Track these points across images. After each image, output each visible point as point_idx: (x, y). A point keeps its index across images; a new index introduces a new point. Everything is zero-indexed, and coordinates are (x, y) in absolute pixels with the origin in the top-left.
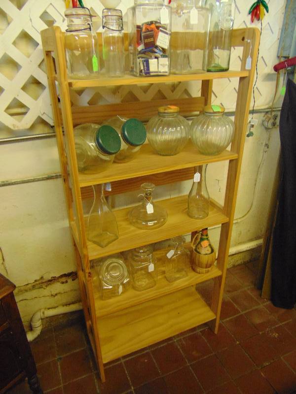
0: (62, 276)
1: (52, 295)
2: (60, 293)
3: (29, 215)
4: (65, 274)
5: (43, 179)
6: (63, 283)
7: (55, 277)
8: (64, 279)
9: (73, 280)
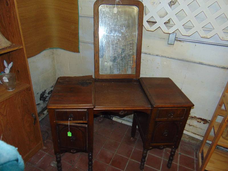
0: (199, 118)
1: (189, 125)
2: (193, 126)
3: (202, 82)
4: (202, 118)
5: (220, 67)
6: (198, 122)
7: (196, 117)
8: (199, 120)
9: (204, 123)
